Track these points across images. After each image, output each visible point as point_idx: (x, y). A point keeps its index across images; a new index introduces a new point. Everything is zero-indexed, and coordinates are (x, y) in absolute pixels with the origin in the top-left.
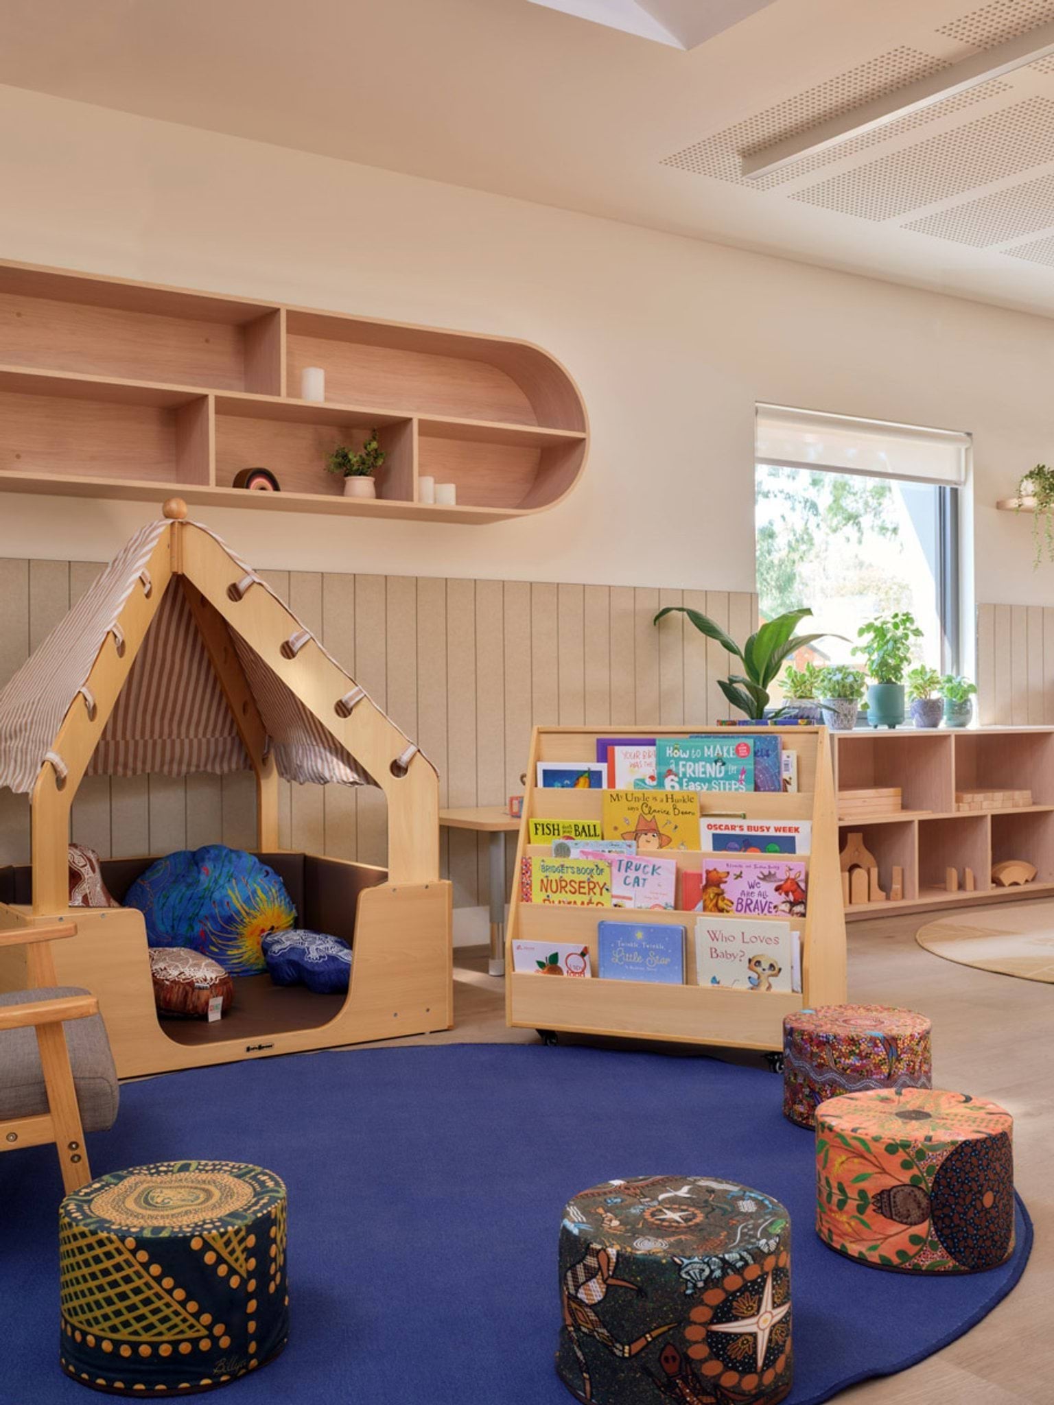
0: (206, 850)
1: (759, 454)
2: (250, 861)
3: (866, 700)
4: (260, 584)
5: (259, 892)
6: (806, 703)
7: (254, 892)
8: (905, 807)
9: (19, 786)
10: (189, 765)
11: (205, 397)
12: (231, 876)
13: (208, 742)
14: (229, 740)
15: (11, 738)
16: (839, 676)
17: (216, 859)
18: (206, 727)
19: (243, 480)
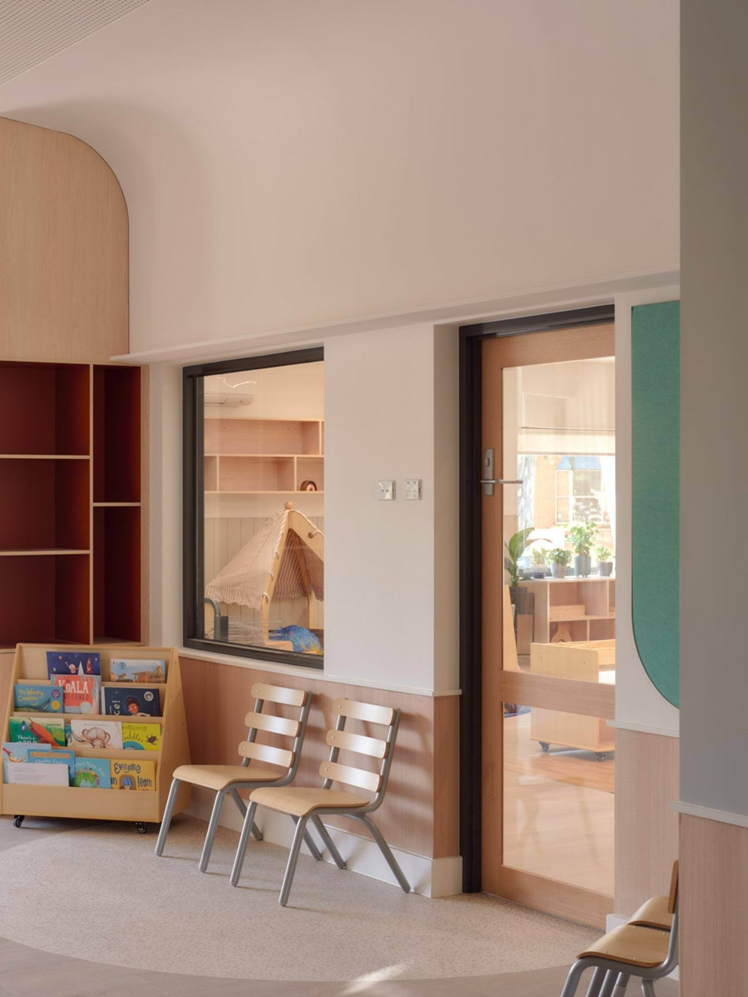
0: (290, 627)
1: (519, 450)
2: (307, 632)
3: (572, 564)
4: (320, 533)
5: (311, 643)
6: (541, 566)
7: (309, 643)
8: (586, 613)
9: (241, 602)
10: (283, 595)
11: (293, 458)
12: (300, 637)
13: (291, 586)
14: (298, 585)
15: (237, 586)
16: (557, 553)
17: (294, 630)
18: (290, 580)
19: (303, 487)
